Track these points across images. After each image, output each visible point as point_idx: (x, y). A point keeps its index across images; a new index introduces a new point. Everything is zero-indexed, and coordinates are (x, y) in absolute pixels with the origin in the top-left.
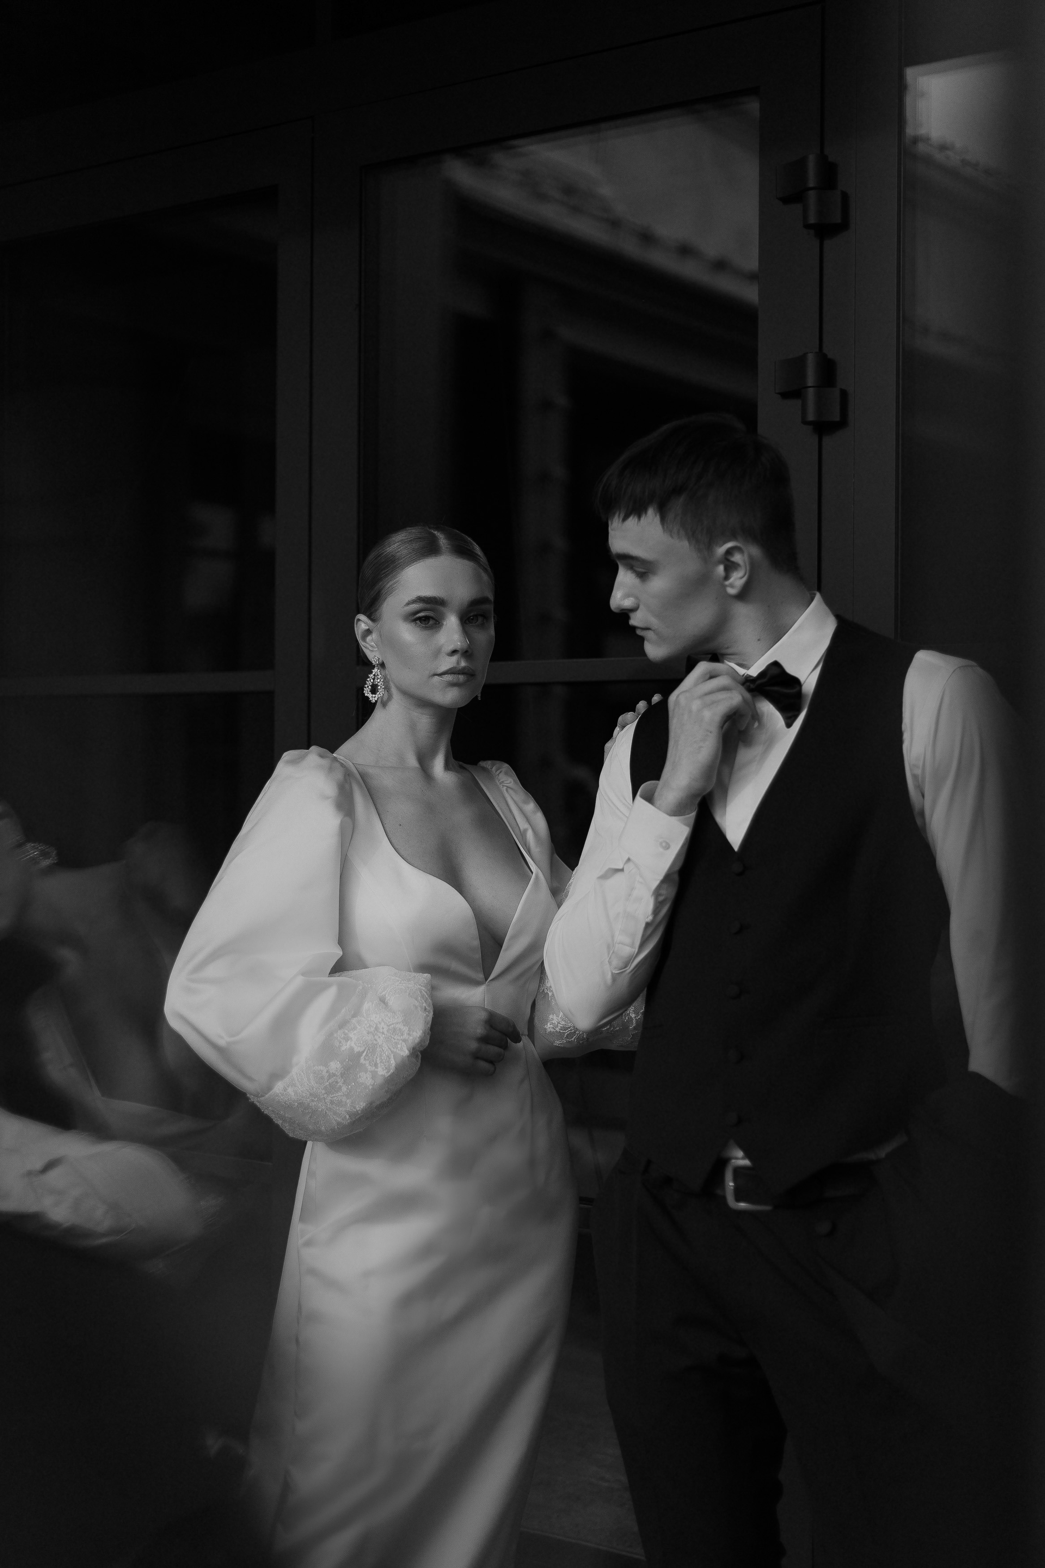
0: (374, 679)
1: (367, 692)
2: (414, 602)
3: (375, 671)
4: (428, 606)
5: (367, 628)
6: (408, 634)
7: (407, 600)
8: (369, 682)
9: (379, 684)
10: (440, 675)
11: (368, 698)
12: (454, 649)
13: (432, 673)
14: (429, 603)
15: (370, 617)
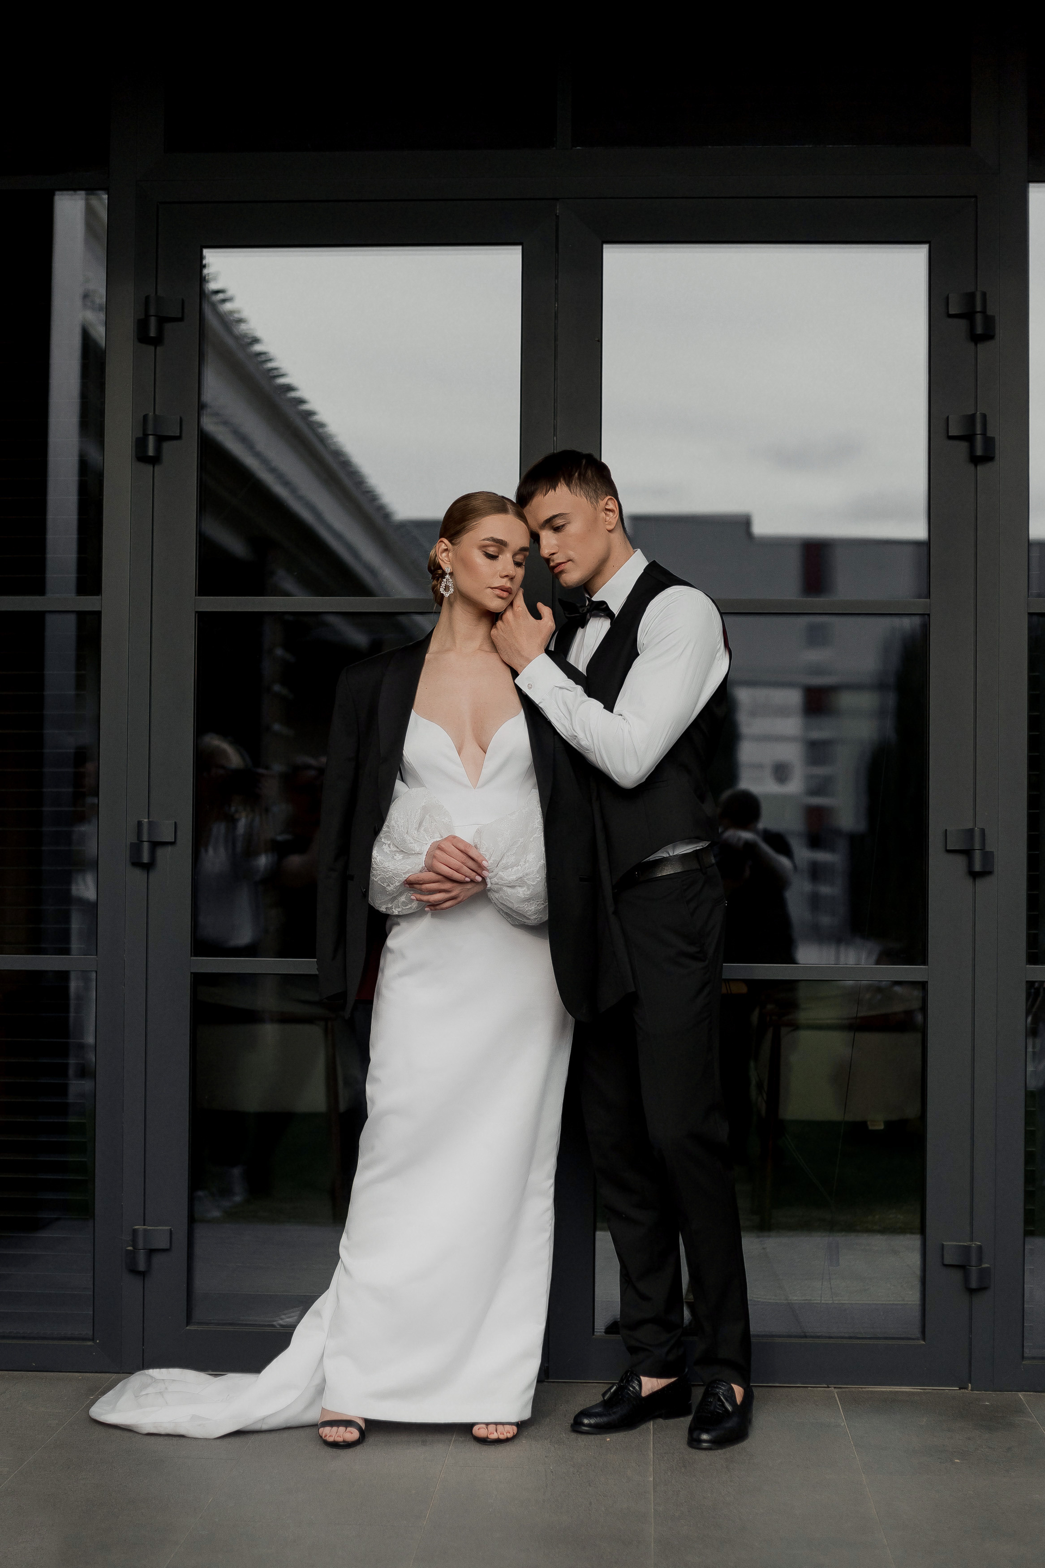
0: (446, 582)
1: (442, 590)
2: (488, 539)
3: (447, 576)
4: (495, 544)
5: (446, 548)
6: (479, 559)
7: (483, 538)
8: (443, 585)
9: (450, 585)
10: (492, 588)
11: (443, 594)
12: (507, 574)
13: (488, 586)
14: (497, 543)
15: (450, 541)
